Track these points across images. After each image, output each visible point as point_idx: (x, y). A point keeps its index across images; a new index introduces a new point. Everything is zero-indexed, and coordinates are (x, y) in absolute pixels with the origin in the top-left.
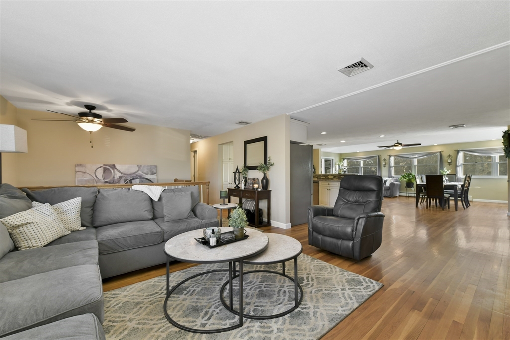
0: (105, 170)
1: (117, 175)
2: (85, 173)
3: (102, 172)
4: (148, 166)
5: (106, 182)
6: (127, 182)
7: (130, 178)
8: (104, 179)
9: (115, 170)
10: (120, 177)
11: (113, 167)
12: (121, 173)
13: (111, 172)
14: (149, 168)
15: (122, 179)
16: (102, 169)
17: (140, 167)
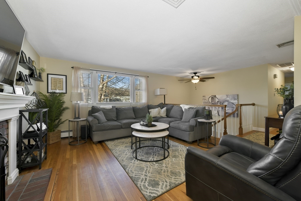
0: (212, 98)
1: (217, 100)
2: (205, 99)
3: (211, 99)
4: (232, 95)
5: (212, 104)
6: (221, 104)
7: (222, 102)
8: (212, 102)
9: (216, 98)
10: (218, 102)
11: (215, 96)
12: (218, 99)
13: (214, 99)
14: (233, 96)
15: (219, 102)
16: (211, 97)
17: (227, 96)
